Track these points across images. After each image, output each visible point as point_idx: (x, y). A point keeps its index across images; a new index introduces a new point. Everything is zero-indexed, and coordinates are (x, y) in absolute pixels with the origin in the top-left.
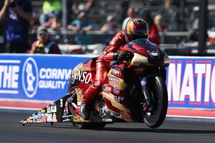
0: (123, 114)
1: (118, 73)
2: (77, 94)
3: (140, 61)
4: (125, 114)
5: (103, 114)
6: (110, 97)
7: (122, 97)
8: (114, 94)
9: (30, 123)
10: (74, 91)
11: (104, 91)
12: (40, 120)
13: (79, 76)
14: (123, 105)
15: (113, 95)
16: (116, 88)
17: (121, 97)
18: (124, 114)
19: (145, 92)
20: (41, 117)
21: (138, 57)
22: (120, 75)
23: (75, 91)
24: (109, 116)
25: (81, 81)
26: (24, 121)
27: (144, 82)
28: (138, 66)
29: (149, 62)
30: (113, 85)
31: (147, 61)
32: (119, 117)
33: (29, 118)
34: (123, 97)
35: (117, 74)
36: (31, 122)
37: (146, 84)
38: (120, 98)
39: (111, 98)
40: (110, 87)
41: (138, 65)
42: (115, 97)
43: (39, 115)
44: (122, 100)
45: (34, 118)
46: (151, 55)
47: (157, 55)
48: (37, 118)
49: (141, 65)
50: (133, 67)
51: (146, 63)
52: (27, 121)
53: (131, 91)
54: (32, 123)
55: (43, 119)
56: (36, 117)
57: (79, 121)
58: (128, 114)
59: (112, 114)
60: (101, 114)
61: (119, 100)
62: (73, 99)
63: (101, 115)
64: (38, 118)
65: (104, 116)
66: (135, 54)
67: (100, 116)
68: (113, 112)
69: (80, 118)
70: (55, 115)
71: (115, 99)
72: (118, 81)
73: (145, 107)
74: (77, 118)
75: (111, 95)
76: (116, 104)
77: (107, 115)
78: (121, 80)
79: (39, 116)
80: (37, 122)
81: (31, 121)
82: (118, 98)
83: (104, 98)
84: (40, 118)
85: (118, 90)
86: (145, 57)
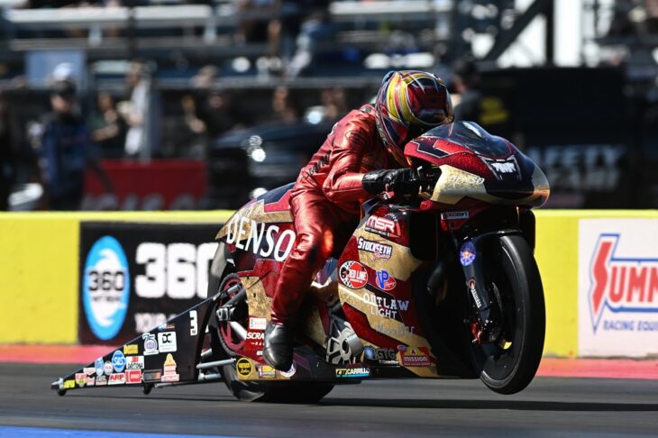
0: (405, 354)
1: (392, 228)
2: (248, 295)
3: (461, 189)
4: (413, 352)
5: (338, 353)
6: (366, 301)
7: (403, 300)
8: (378, 293)
9: (85, 386)
10: (236, 286)
11: (342, 283)
12: (121, 377)
13: (252, 240)
14: (406, 325)
15: (373, 296)
16: (383, 272)
17: (399, 302)
18: (409, 352)
19: (473, 287)
20: (125, 368)
21: (455, 177)
22: (396, 233)
23: (241, 285)
24: (358, 361)
25: (263, 253)
26: (65, 381)
27: (470, 254)
28: (454, 203)
29: (488, 192)
30: (374, 265)
31: (484, 190)
32: (393, 362)
33: (82, 371)
34: (407, 302)
35: (388, 230)
36: (88, 384)
37: (474, 262)
38: (397, 303)
39: (366, 304)
40: (363, 270)
41: (453, 201)
42: (382, 302)
43: (117, 361)
44: (401, 308)
45: (99, 372)
46: (495, 169)
47: (511, 171)
48: (111, 370)
49: (465, 200)
50: (439, 207)
51: (479, 194)
52: (78, 381)
53: (431, 281)
54: (95, 386)
55: (132, 373)
56: (108, 367)
57: (257, 378)
58: (423, 354)
59: (369, 353)
60: (330, 353)
61: (394, 310)
62: (232, 310)
63: (332, 357)
64: (114, 372)
65: (342, 359)
66: (445, 168)
67: (327, 360)
68: (374, 346)
69: (260, 370)
70: (174, 362)
71: (379, 308)
72: (389, 251)
73: (477, 333)
74: (249, 369)
75: (366, 294)
76: (383, 321)
77: (352, 358)
78: (401, 249)
79: (118, 363)
80: (109, 383)
81: (91, 382)
82: (389, 303)
83: (345, 303)
84: (122, 369)
85: (391, 280)
86: (476, 177)
